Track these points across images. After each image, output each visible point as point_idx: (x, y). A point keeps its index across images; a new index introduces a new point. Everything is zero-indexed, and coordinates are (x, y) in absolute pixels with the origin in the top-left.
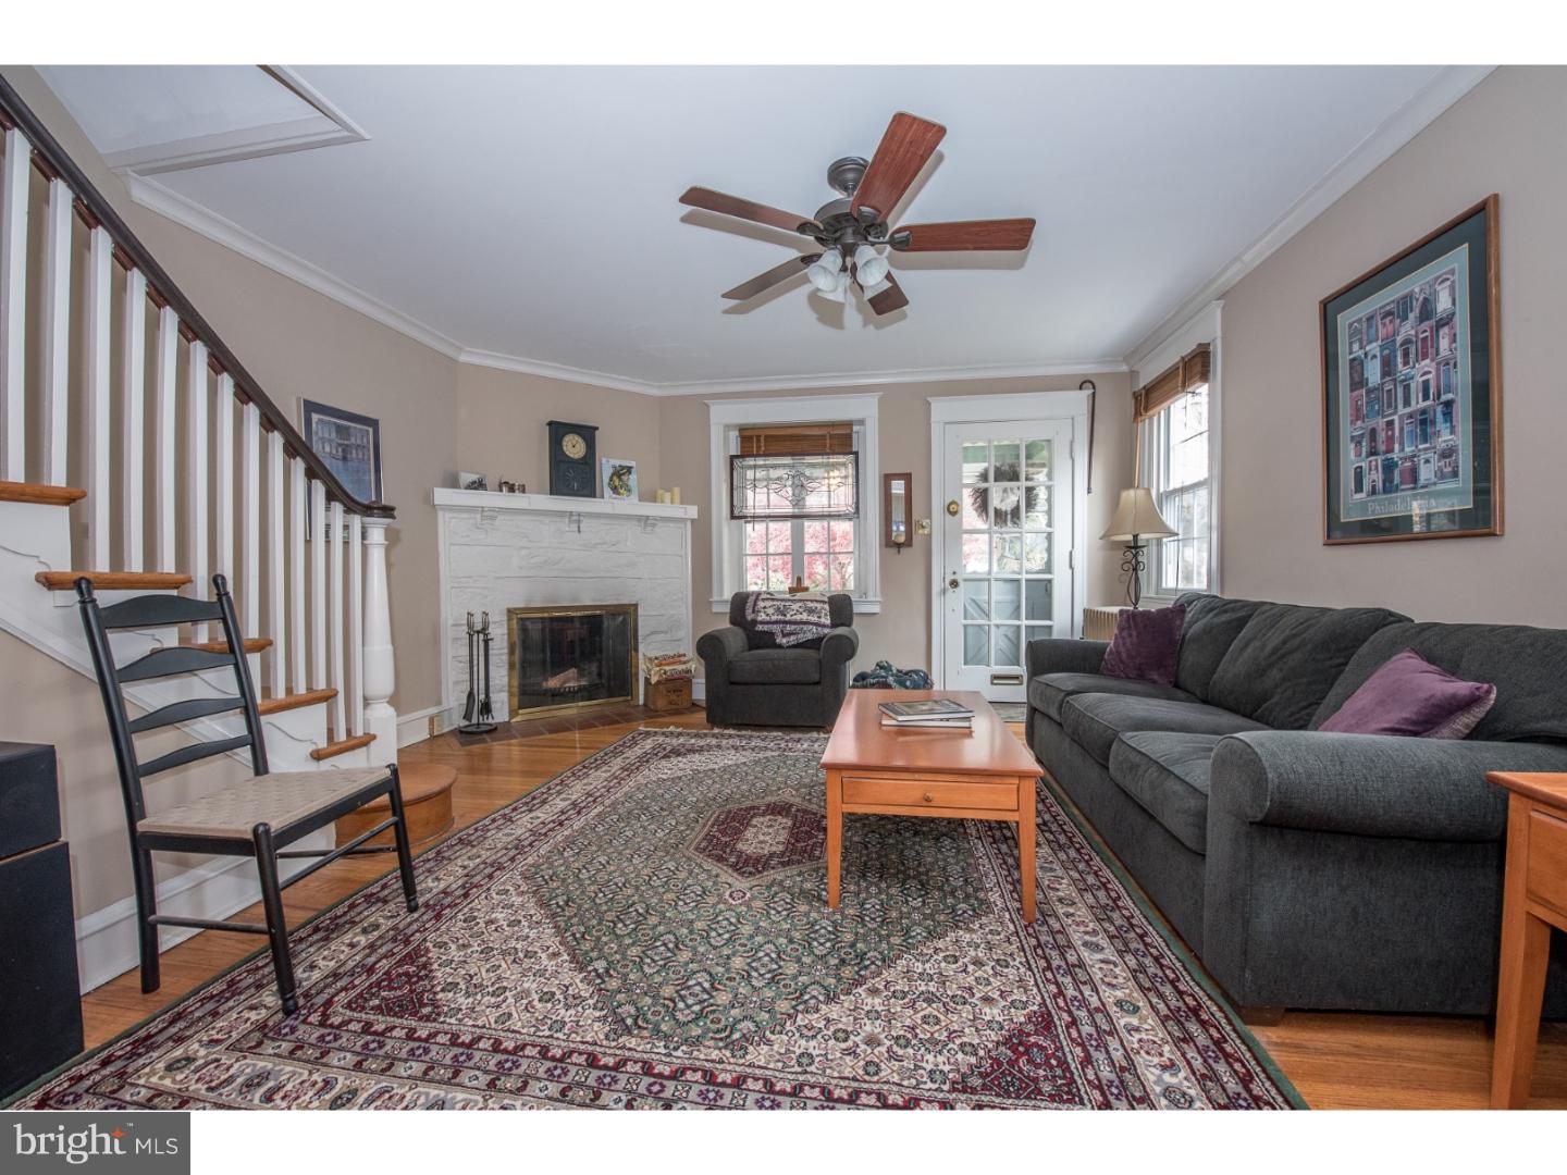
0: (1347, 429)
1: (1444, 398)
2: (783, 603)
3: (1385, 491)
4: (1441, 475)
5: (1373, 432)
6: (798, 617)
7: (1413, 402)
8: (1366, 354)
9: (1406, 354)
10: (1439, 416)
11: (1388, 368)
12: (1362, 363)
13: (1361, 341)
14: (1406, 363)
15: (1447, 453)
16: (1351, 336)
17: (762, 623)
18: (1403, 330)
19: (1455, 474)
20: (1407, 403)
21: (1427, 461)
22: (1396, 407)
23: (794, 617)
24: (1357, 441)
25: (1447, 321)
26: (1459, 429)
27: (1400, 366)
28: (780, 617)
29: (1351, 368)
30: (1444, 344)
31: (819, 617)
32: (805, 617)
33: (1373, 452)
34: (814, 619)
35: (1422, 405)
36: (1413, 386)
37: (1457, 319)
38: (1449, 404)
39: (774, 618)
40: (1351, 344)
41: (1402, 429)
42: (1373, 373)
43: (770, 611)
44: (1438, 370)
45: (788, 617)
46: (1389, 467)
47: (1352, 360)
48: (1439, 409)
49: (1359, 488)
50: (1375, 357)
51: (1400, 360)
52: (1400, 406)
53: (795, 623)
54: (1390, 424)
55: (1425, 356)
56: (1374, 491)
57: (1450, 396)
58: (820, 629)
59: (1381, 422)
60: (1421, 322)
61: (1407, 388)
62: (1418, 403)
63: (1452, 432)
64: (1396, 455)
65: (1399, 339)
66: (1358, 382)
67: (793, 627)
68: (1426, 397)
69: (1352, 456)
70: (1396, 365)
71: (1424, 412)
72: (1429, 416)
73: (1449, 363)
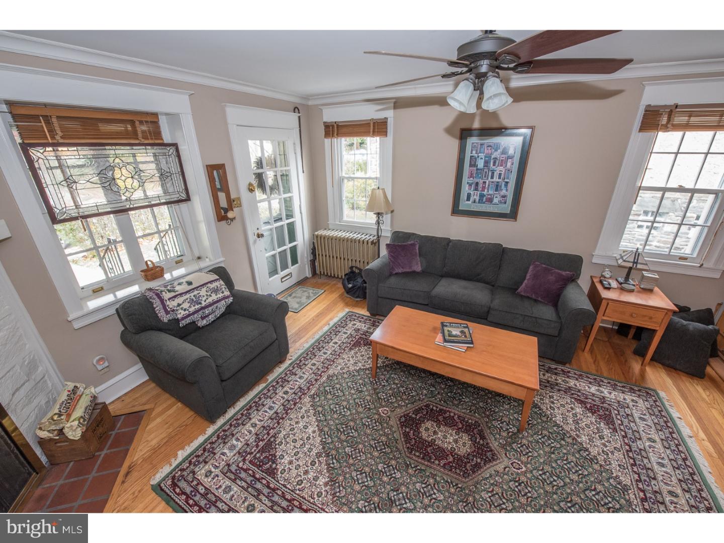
0: (465, 179)
1: (506, 180)
2: (192, 295)
3: (479, 202)
4: (500, 202)
5: (477, 184)
6: (210, 300)
7: (495, 178)
8: (478, 157)
9: (494, 163)
10: (503, 186)
11: (486, 163)
12: (476, 159)
13: (477, 151)
14: (494, 165)
15: (504, 197)
16: (472, 147)
17: (183, 318)
18: (495, 154)
19: (505, 203)
20: (492, 177)
21: (497, 197)
22: (488, 178)
23: (207, 301)
24: (470, 185)
25: (511, 157)
26: (509, 191)
27: (492, 165)
28: (197, 307)
29: (471, 159)
30: (509, 164)
31: (223, 292)
32: (214, 297)
33: (476, 189)
34: (220, 295)
35: (498, 180)
36: (495, 173)
37: (515, 158)
38: (507, 183)
39: (192, 309)
40: (472, 150)
41: (489, 185)
42: (481, 164)
43: (186, 305)
44: (505, 172)
45: (204, 304)
46: (482, 196)
47: (471, 157)
48: (504, 183)
49: (468, 199)
50: (482, 158)
51: (492, 163)
52: (490, 178)
53: (210, 305)
54: (485, 183)
55: (502, 166)
56: (474, 202)
57: (508, 180)
58: (227, 300)
59: (481, 181)
60: (502, 154)
61: (493, 173)
62: (496, 179)
63: (507, 190)
64: (485, 192)
65: (493, 156)
66: (473, 164)
67: (210, 308)
68: (500, 178)
69: (467, 188)
70: (490, 164)
71: (498, 182)
72: (500, 184)
73: (510, 171)
